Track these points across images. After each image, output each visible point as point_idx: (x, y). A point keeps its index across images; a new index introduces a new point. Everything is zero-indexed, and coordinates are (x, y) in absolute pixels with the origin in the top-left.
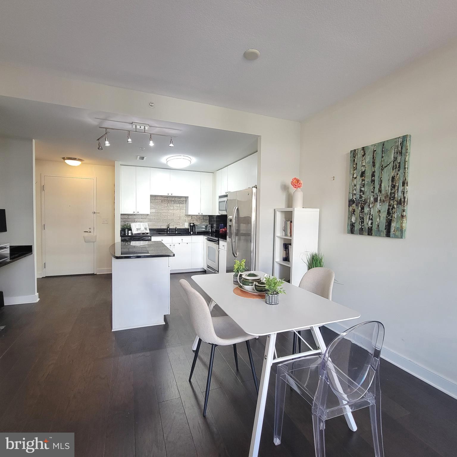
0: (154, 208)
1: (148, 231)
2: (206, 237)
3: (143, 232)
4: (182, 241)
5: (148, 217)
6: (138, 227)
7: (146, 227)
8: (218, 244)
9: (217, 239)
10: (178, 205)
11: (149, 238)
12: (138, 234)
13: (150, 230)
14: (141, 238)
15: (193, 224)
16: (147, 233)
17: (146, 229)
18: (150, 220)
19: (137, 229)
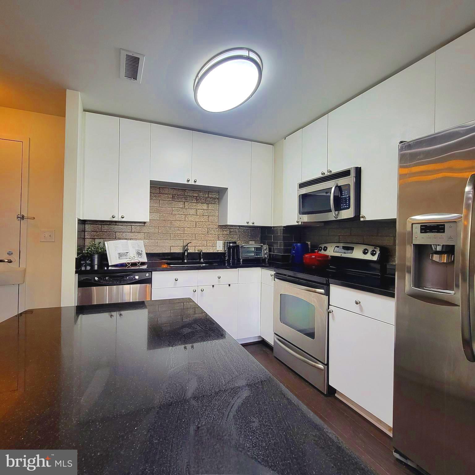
0: (158, 211)
1: (145, 260)
2: (273, 273)
3: (133, 261)
4: (219, 282)
5: (145, 229)
6: (121, 251)
7: (141, 249)
8: (327, 293)
9: (323, 280)
10: (205, 206)
11: (147, 275)
12: (122, 265)
13: (149, 255)
14: (129, 275)
15: (235, 243)
16: (143, 264)
17: (139, 254)
18: (148, 236)
19: (119, 254)
